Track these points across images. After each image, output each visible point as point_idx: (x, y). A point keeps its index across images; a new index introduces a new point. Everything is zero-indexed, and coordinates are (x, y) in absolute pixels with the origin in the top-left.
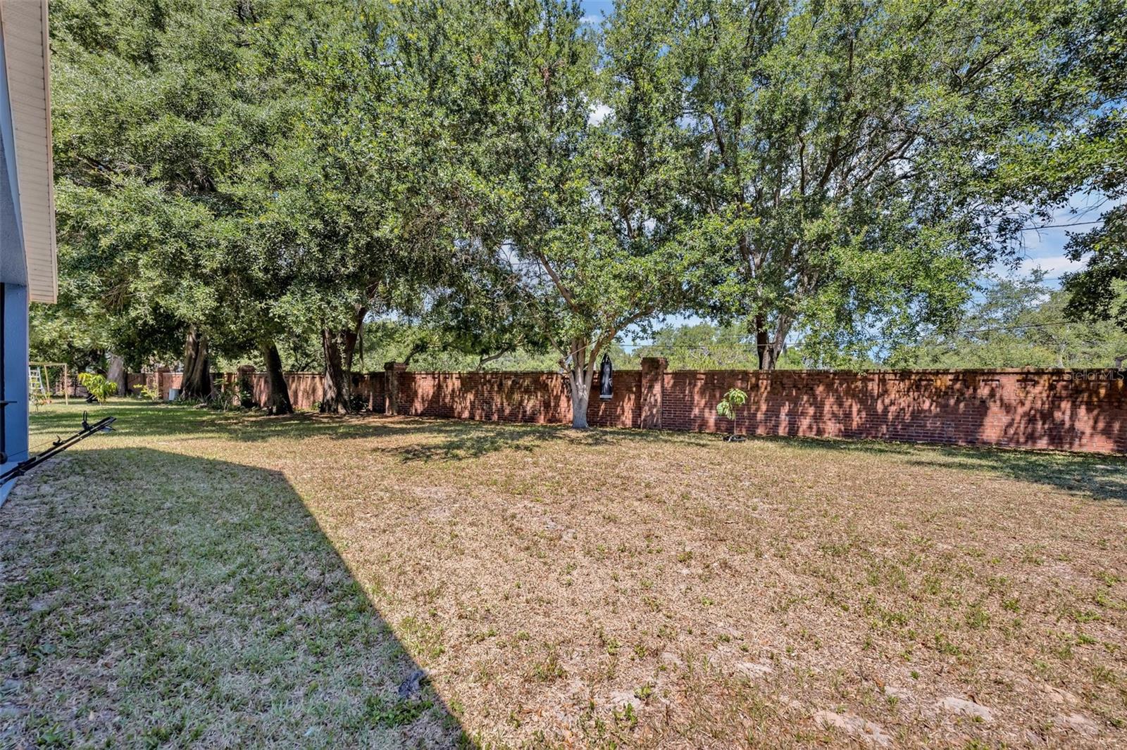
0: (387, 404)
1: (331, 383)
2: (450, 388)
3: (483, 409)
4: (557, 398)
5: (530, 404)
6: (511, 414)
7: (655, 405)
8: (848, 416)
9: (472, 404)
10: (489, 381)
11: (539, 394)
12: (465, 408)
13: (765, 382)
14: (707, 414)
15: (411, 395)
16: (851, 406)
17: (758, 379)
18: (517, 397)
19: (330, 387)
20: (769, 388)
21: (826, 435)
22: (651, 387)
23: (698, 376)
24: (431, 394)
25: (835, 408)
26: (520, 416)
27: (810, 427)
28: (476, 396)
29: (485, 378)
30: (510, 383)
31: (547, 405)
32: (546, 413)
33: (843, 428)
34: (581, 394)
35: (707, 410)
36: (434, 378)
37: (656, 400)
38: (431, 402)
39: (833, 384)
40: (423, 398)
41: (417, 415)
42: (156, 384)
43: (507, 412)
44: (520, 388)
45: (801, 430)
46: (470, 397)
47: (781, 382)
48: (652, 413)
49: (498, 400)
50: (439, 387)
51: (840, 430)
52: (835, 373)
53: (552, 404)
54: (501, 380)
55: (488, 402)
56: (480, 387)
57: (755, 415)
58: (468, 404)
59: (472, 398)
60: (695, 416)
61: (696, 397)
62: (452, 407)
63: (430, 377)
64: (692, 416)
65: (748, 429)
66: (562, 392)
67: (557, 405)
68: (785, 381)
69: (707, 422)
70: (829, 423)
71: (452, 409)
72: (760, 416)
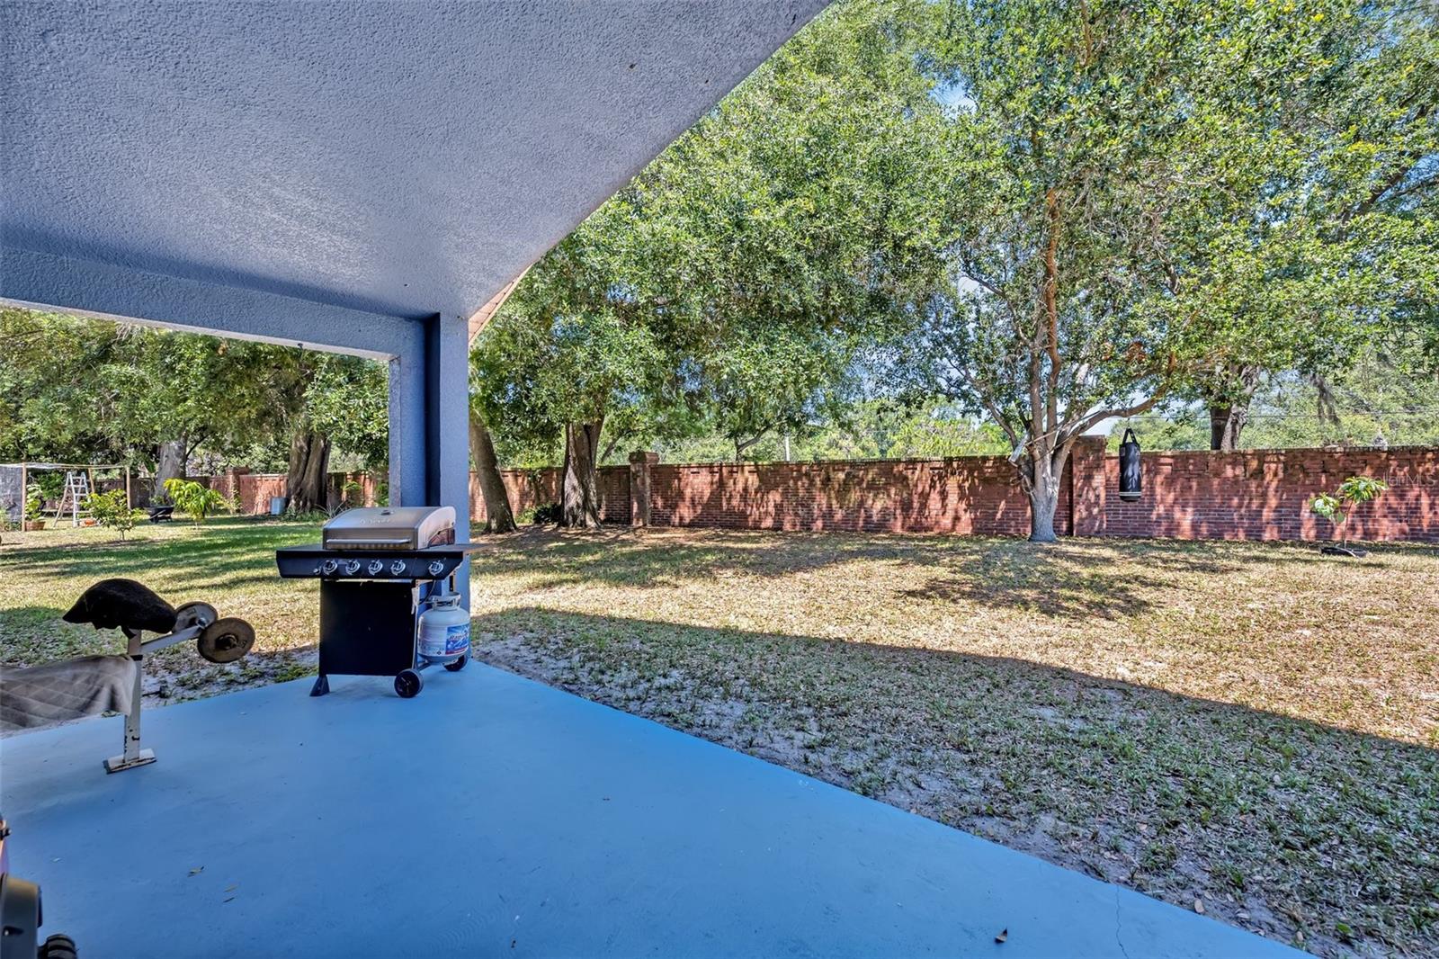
0: (635, 509)
1: (576, 482)
2: (740, 486)
3: (796, 514)
4: (925, 497)
5: (877, 505)
6: (845, 520)
7: (1097, 504)
8: (1415, 510)
9: (779, 507)
10: (807, 474)
11: (893, 491)
12: (767, 513)
13: (1273, 466)
14: (1178, 515)
15: (674, 500)
16: (1418, 498)
17: (1262, 462)
18: (854, 496)
19: (574, 489)
20: (1281, 475)
21: (1380, 539)
22: (1089, 478)
23: (1163, 460)
24: (707, 493)
25: (1392, 500)
26: (861, 523)
27: (1352, 528)
28: (785, 494)
29: (799, 471)
30: (842, 476)
31: (906, 507)
32: (906, 517)
33: (1407, 529)
34: (1050, 490)
35: (1177, 509)
36: (712, 472)
37: (1098, 497)
38: (706, 506)
39: (1388, 466)
40: (693, 500)
41: (682, 525)
42: (232, 491)
43: (839, 516)
44: (860, 483)
45: (1337, 532)
46: (775, 497)
47: (1302, 466)
48: (1091, 513)
49: (821, 500)
50: (722, 484)
51: (1403, 532)
52: (1391, 452)
53: (916, 505)
54: (828, 473)
55: (806, 504)
56: (791, 482)
57: (1259, 513)
58: (771, 509)
59: (778, 498)
60: (1159, 516)
61: (1159, 490)
62: (743, 512)
63: (704, 472)
64: (1154, 517)
65: (1248, 533)
66: (933, 486)
67: (924, 506)
68: (1307, 463)
69: (1179, 525)
70: (1385, 522)
71: (744, 516)
72: (1267, 514)
